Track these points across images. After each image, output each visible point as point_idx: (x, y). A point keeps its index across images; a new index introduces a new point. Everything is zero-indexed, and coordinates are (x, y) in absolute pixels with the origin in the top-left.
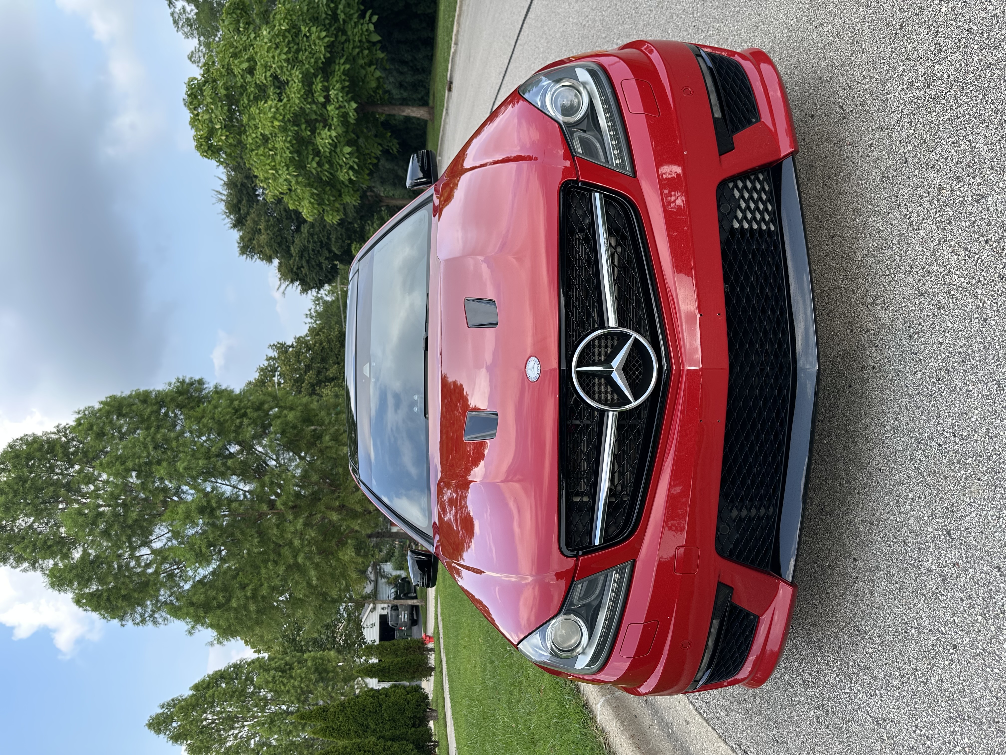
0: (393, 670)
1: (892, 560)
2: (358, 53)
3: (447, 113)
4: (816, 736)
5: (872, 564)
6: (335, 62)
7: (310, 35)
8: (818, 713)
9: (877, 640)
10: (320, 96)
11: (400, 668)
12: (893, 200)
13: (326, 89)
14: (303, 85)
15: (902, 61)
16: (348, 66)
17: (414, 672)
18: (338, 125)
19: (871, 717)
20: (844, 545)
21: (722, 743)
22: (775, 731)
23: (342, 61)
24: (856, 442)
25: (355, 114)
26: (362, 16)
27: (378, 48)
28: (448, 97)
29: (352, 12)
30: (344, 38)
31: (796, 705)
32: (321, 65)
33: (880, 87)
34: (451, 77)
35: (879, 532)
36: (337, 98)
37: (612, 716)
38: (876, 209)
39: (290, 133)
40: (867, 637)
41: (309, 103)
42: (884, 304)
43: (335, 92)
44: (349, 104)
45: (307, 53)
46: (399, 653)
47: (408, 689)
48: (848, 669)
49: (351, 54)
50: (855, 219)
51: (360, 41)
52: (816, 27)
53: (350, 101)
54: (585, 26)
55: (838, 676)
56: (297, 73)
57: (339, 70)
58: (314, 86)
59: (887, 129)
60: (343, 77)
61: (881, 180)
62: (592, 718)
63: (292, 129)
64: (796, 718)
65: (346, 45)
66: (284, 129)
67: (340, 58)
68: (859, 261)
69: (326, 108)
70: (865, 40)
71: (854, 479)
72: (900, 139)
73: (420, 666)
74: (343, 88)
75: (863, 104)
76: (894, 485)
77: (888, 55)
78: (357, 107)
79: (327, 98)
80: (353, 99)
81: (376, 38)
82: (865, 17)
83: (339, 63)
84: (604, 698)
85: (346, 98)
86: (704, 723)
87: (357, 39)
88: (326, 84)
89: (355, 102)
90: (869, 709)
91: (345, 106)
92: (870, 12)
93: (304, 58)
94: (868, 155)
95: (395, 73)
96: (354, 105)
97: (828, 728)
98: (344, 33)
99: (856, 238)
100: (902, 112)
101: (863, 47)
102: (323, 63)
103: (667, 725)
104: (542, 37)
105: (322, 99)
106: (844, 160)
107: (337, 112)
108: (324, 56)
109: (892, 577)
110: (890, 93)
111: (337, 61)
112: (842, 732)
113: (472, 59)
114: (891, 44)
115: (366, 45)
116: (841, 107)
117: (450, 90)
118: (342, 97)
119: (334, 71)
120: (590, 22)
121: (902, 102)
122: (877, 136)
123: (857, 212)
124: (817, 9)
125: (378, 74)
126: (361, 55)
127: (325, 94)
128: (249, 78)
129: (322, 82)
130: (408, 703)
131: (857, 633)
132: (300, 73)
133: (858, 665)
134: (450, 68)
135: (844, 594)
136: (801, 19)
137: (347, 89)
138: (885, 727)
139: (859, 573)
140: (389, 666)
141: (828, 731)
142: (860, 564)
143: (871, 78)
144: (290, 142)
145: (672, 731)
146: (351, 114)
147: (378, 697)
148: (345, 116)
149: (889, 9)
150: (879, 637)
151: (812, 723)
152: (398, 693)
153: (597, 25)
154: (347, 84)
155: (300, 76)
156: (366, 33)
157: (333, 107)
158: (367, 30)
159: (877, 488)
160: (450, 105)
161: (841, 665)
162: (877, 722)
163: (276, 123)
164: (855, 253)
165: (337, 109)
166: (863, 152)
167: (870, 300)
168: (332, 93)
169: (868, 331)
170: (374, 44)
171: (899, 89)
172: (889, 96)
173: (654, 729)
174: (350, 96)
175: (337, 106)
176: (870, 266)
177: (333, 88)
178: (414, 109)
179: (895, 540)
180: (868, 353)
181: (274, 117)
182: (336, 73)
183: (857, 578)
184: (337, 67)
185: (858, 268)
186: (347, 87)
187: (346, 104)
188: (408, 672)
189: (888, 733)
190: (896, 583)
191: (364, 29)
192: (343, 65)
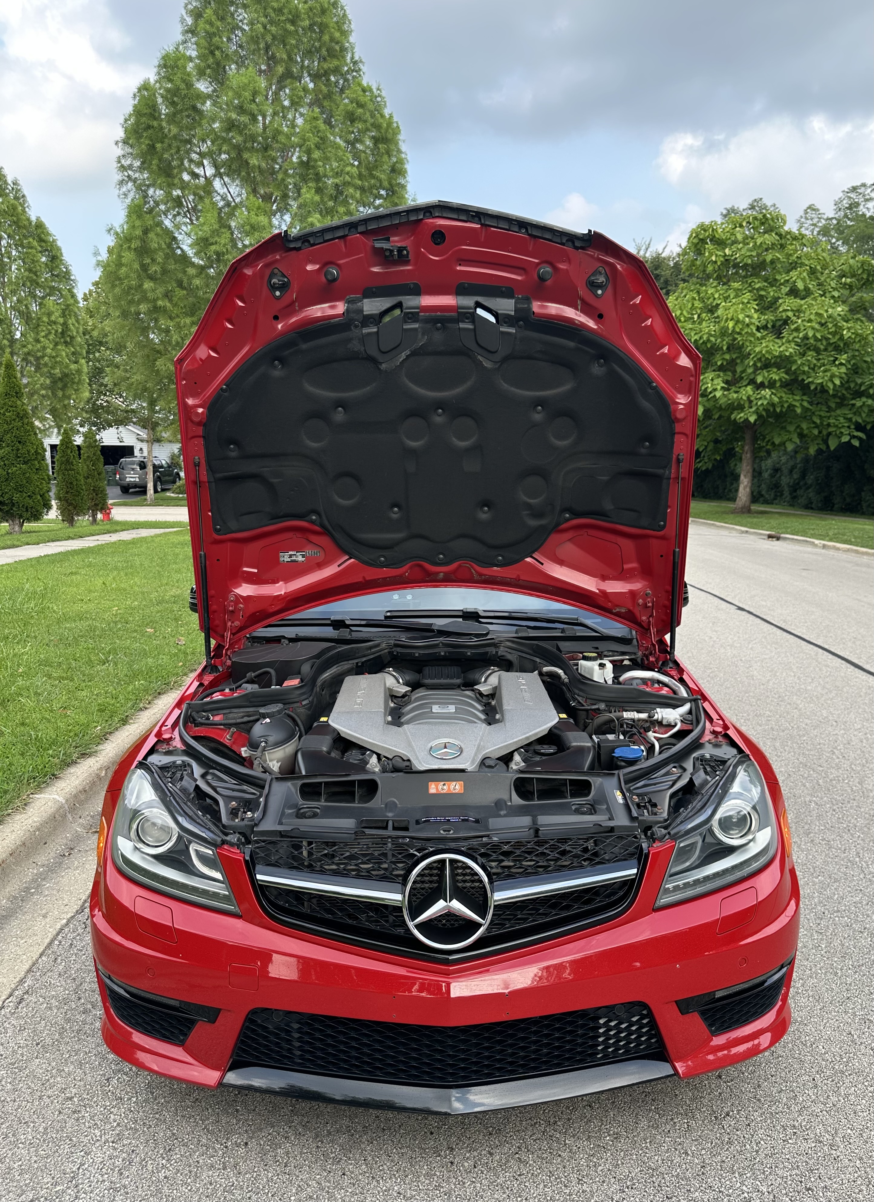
0: (69, 475)
1: (249, 1191)
2: (814, 423)
3: (743, 532)
4: (49, 1097)
5: (243, 1167)
6: (804, 394)
7: (836, 366)
8: (75, 1099)
9: (162, 1175)
10: (764, 377)
11: (71, 483)
12: (629, 1183)
13: (771, 385)
14: (776, 357)
15: (772, 1190)
16: (799, 411)
17: (67, 501)
18: (729, 400)
19: (79, 1169)
20: (261, 1130)
21: (27, 967)
22: (48, 1041)
23: (805, 404)
24: (372, 1143)
25: (742, 420)
26: (859, 427)
27: (821, 446)
28: (761, 534)
29: (864, 415)
30: (833, 405)
31: (81, 1069)
32: (800, 379)
33: (747, 1163)
34: (785, 539)
35: (278, 1175)
36: (760, 398)
37: (45, 815)
38: (619, 1162)
39: (719, 340)
40: (164, 1161)
41: (755, 365)
42: (520, 1175)
43: (768, 396)
44: (754, 412)
45: (815, 362)
46: (90, 480)
47: (46, 495)
48: (128, 1138)
49: (813, 413)
50: (609, 1135)
51: (829, 425)
52: (814, 1080)
53: (757, 413)
54: (834, 753)
55: (118, 1125)
56: (790, 350)
57: (795, 400)
58: (775, 370)
59: (703, 1173)
60: (786, 405)
61: (650, 1168)
62: (39, 788)
63: (725, 343)
64: (66, 1070)
65: (824, 408)
66: (724, 332)
67: (809, 402)
68: (565, 1141)
69: (749, 384)
70: (796, 1143)
71: (332, 1141)
72: (692, 1189)
73: (75, 508)
74: (773, 405)
75: (730, 1143)
76: (328, 1192)
77: (780, 1172)
78: (749, 422)
79: (762, 386)
80: (760, 416)
81: (833, 444)
82: (820, 1142)
83: (802, 400)
84: (64, 801)
85: (761, 408)
86: (47, 941)
87: (832, 421)
88: (778, 385)
89: (756, 421)
90: (86, 1166)
91: (751, 407)
92: (825, 1148)
93: (809, 358)
94: (676, 1149)
95: (791, 463)
96: (752, 419)
97: (60, 1112)
98: (840, 405)
99: (589, 1137)
100: (720, 1192)
101: (790, 1141)
102: (803, 380)
103: (39, 886)
104: (824, 688)
105: (759, 379)
106: (672, 1119)
107: (744, 398)
108: (812, 382)
109: (231, 1192)
110: (741, 1175)
111: (805, 398)
112: (58, 1131)
113: (804, 573)
114: (791, 1176)
115: (825, 432)
116: (728, 1114)
117: (770, 537)
118: (762, 404)
119: (793, 394)
120: (837, 760)
121: (731, 1191)
122: (696, 1161)
123: (617, 1137)
124: (833, 1081)
125: (790, 447)
126: (813, 425)
127: (766, 384)
128: (785, 289)
129: (780, 380)
130: (29, 496)
131: (167, 1149)
132: (791, 353)
133: (133, 1151)
134: (796, 537)
135: (208, 1130)
136: (823, 1060)
137: (772, 410)
138: (69, 1188)
139: (232, 1151)
140: (74, 470)
141: (57, 1113)
142: (242, 1151)
143: (757, 1151)
144: (708, 340)
145: (32, 894)
146: (742, 415)
147: (36, 459)
148: (740, 407)
149: (827, 1173)
150: (165, 1177)
151: (62, 1091)
152: (42, 483)
153: (833, 771)
154: (778, 410)
155: (787, 354)
156: (838, 432)
157: (751, 393)
158: (841, 433)
159: (325, 1170)
160: (752, 537)
161: (131, 1128)
162: (73, 1178)
163: (731, 324)
164: (574, 1136)
165: (748, 398)
166: (680, 1144)
167: (524, 1158)
168: (767, 392)
169: (491, 1154)
170: (826, 442)
171: (744, 1188)
172: (737, 1175)
173: (33, 869)
174: (764, 413)
175: (752, 399)
176: (560, 1156)
177: (772, 393)
178: (748, 490)
179: (270, 1195)
180: (468, 1155)
181: (738, 321)
182: (790, 396)
183: (226, 1147)
184: (798, 398)
185: (558, 1141)
186: (774, 409)
187: (754, 409)
188: (67, 493)
189: (64, 1192)
190: (225, 1198)
191: (843, 430)
192: (801, 404)
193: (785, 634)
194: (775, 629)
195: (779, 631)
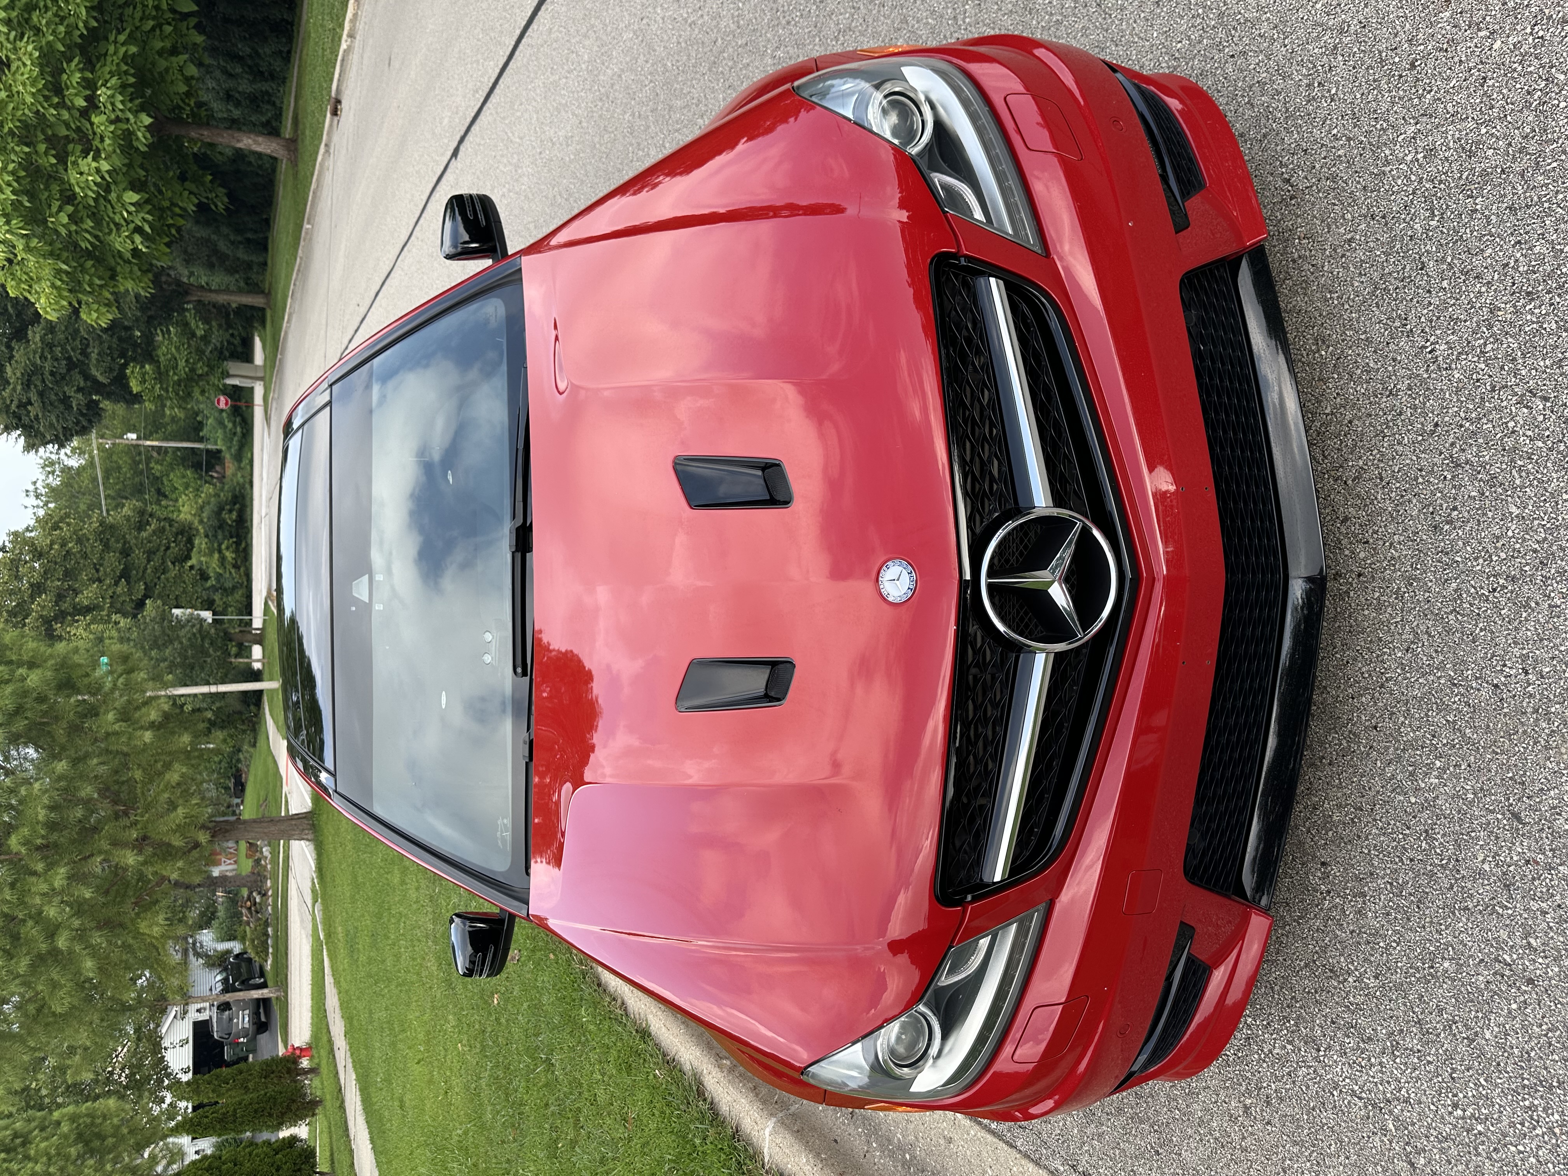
0: (243, 1116)
1: (1401, 860)
2: (153, 29)
3: (327, 151)
4: (1244, 1138)
5: (1362, 869)
6: (107, 39)
8: (1248, 1102)
9: (1372, 982)
10: (76, 95)
11: (256, 1111)
12: (1397, 324)
13: (90, 85)
14: (42, 73)
15: (1414, 118)
16: (133, 49)
17: (283, 1114)
18: (114, 151)
19: (1360, 1098)
20: (1301, 843)
21: (1031, 1166)
22: (1152, 1138)
23: (122, 38)
24: (1325, 688)
25: (148, 136)
27: (192, 24)
28: (331, 125)
31: (1198, 1094)
32: (79, 41)
33: (1368, 154)
34: (338, 91)
35: (1375, 820)
36: (113, 104)
37: (796, 1147)
38: (1363, 337)
39: (13, 157)
40: (1350, 979)
41: (56, 107)
42: (1381, 479)
43: (109, 93)
44: (136, 117)
45: (50, 13)
46: (250, 1085)
47: (275, 1146)
48: (1312, 1030)
49: (137, 28)
50: (1318, 351)
51: (157, 8)
52: (1233, 56)
53: (137, 112)
55: (1289, 1042)
56: (29, 49)
57: (115, 53)
58: (65, 77)
59: (1384, 217)
60: (125, 68)
61: (1372, 293)
62: (755, 1156)
63: (17, 149)
64: (1200, 1114)
65: (129, 11)
67: (119, 32)
68: (1327, 415)
69: (89, 120)
70: (1337, 83)
71: (1322, 743)
72: (1409, 233)
73: (294, 1101)
74: (124, 86)
75: (1333, 178)
76: (1404, 750)
77: (1384, 107)
78: (151, 125)
79: (92, 100)
80: (142, 108)
82: (1335, 47)
83: (115, 42)
84: (774, 1120)
85: (129, 105)
86: (990, 1138)
88: (89, 75)
89: (149, 115)
90: (1356, 1088)
91: (128, 120)
92: (1346, 40)
93: (44, 22)
94: (1343, 256)
95: (218, 73)
96: (147, 120)
97: (1268, 1123)
99: (1319, 380)
100: (1414, 193)
101: (1333, 91)
102: (81, 36)
105: (81, 102)
106: (1294, 261)
107: (112, 128)
108: (86, 23)
109: (1402, 887)
110: (1387, 163)
111: (112, 38)
112: (1298, 1127)
113: (396, 64)
114: (1390, 91)
115: (168, 15)
116: (1288, 181)
117: (335, 113)
118: (122, 102)
119: (106, 54)
121: (1413, 178)
122: (1363, 226)
123: (1321, 340)
124: (1235, 29)
125: (192, 70)
126: (158, 32)
127: (88, 92)
129: (81, 70)
131: (1329, 974)
132: (35, 49)
133: (1333, 1023)
134: (336, 76)
135: (1300, 918)
136: (1200, 42)
137: (132, 90)
138: (1391, 1112)
139: (1335, 884)
141: (1269, 1127)
142: (1335, 870)
143: (1349, 139)
144: (13, 173)
146: (140, 134)
148: (129, 135)
149: (1387, 39)
150: (1376, 977)
151: (1233, 1119)
154: (132, 80)
155: (37, 54)
157: (103, 118)
159: (1368, 754)
160: (335, 138)
161: (1296, 1024)
162: (1374, 1106)
164: (1319, 402)
165: (112, 122)
166: (1335, 250)
167: (1353, 473)
168: (103, 94)
169: (1346, 519)
170: (186, 16)
171: (1409, 158)
172: (1388, 169)
174: (138, 101)
175: (113, 117)
176: (1350, 422)
177: (104, 85)
178: (260, 139)
179: (1408, 832)
180: (1347, 552)
182: (109, 59)
183: (1329, 892)
184: (112, 49)
185: (1328, 424)
186: (130, 85)
187: (131, 117)
189: (1396, 1119)
190: (1410, 894)
192: (123, 44)
193: (497, 91)
194: (488, 104)
195: (493, 99)
